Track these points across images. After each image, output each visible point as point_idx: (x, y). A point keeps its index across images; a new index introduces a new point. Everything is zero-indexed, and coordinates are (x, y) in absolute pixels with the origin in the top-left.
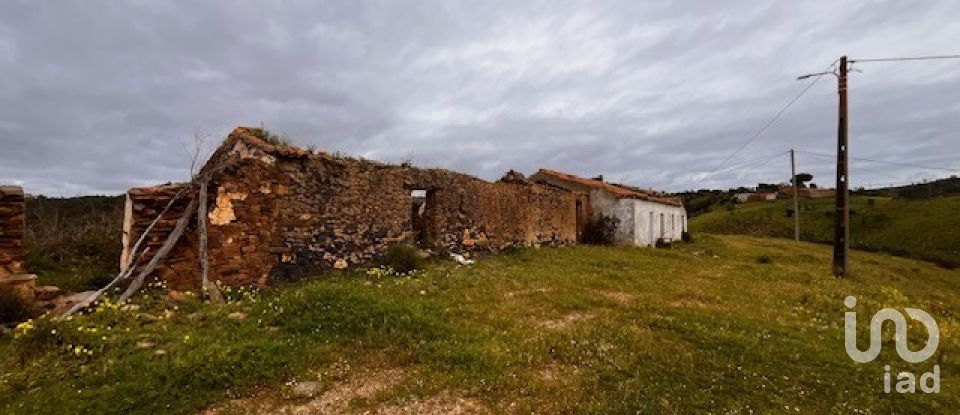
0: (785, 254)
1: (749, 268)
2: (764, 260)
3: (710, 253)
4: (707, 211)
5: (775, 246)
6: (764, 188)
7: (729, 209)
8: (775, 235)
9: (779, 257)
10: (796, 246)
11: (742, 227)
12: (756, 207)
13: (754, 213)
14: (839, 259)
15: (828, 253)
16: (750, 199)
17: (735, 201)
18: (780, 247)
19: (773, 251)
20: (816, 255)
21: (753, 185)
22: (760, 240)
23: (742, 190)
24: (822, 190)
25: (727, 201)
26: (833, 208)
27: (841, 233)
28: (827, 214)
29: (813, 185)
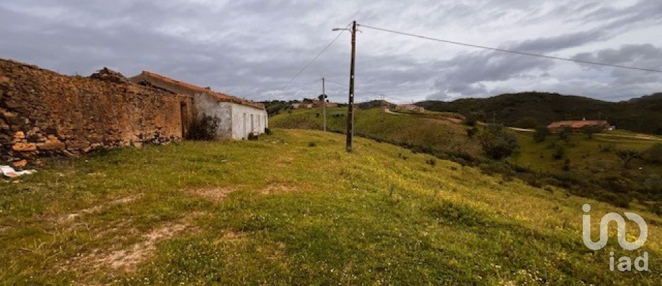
0: (322, 140)
1: (306, 151)
2: (312, 145)
3: (283, 142)
4: (277, 114)
5: (315, 135)
6: (307, 101)
7: (289, 112)
8: (313, 128)
9: (319, 142)
10: (326, 135)
11: (297, 123)
12: (302, 112)
13: (301, 115)
14: (349, 142)
15: (342, 139)
16: (300, 107)
17: (292, 108)
18: (318, 136)
19: (315, 138)
20: (337, 140)
21: (301, 99)
22: (307, 131)
23: (296, 102)
24: (331, 104)
25: (287, 107)
26: (336, 113)
27: (350, 127)
28: (333, 116)
29: (328, 101)
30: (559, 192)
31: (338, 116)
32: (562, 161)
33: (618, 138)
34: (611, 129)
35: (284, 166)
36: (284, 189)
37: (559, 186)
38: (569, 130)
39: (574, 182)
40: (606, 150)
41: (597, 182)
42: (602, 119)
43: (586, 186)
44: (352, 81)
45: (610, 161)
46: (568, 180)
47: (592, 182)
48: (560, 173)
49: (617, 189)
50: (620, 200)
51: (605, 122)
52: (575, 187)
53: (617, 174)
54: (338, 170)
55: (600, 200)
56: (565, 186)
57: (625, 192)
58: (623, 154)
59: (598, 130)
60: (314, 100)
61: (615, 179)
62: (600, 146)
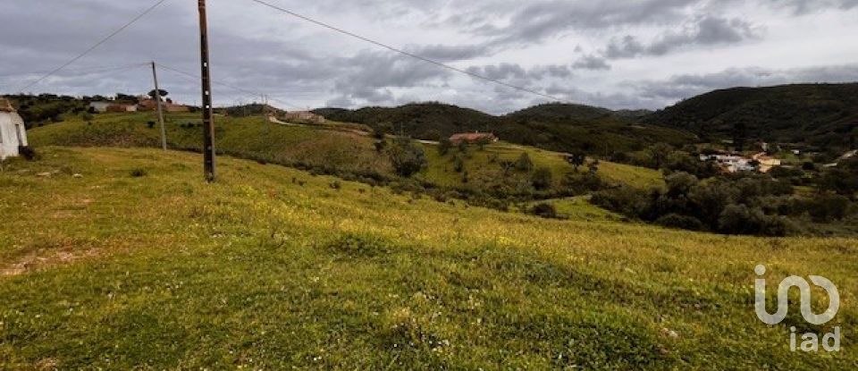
0: (158, 164)
1: (124, 184)
2: (137, 174)
3: (69, 171)
4: (55, 120)
5: (145, 157)
6: (124, 99)
7: (86, 118)
8: (142, 145)
9: (152, 168)
10: (166, 156)
11: (105, 138)
12: (116, 118)
13: (115, 124)
14: (209, 165)
15: (197, 160)
16: (109, 110)
17: (92, 110)
18: (151, 157)
19: (145, 162)
20: (186, 163)
21: (112, 95)
22: (128, 151)
23: (99, 99)
24: (176, 106)
25: (81, 109)
26: (186, 121)
27: (208, 142)
28: (183, 126)
29: (169, 101)
30: (459, 204)
31: (191, 126)
32: (462, 174)
33: (500, 148)
34: (495, 140)
35: (70, 214)
36: (64, 256)
37: (460, 198)
38: (466, 141)
39: (472, 193)
40: (493, 161)
41: (488, 192)
42: (490, 132)
43: (480, 196)
44: (205, 72)
45: (496, 170)
46: (466, 191)
47: (484, 191)
48: (461, 185)
49: (501, 196)
50: (502, 206)
51: (491, 134)
52: (472, 197)
53: (500, 182)
54: (187, 209)
55: (489, 207)
56: (464, 198)
57: (505, 198)
58: (503, 164)
59: (486, 141)
60: (140, 97)
61: (498, 186)
62: (489, 157)
